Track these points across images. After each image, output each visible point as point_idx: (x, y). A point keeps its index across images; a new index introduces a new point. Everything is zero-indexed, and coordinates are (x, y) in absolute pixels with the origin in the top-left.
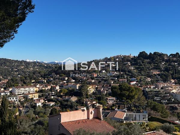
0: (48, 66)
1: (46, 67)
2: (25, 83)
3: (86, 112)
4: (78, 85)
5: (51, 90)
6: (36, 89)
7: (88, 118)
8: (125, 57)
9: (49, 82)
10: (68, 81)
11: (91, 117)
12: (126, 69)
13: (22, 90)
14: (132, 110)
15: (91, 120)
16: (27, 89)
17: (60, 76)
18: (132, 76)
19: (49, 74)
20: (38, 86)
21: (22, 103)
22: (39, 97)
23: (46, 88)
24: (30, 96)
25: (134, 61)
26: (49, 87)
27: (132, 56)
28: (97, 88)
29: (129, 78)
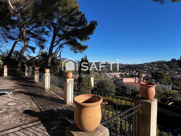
0: (125, 65)
1: (124, 66)
2: (115, 71)
3: (134, 79)
4: (137, 73)
5: (125, 74)
6: (119, 74)
7: (135, 82)
8: (163, 61)
9: (124, 71)
10: (133, 71)
11: (137, 81)
12: (163, 67)
13: (113, 74)
14: (162, 84)
15: (137, 83)
16: (115, 73)
17: (129, 69)
18: (166, 70)
19: (125, 68)
20: (120, 73)
21: (113, 78)
22: (120, 77)
23: (123, 74)
24: (117, 76)
25: (168, 63)
26: (124, 73)
27: (167, 61)
28: (146, 75)
29: (164, 71)
